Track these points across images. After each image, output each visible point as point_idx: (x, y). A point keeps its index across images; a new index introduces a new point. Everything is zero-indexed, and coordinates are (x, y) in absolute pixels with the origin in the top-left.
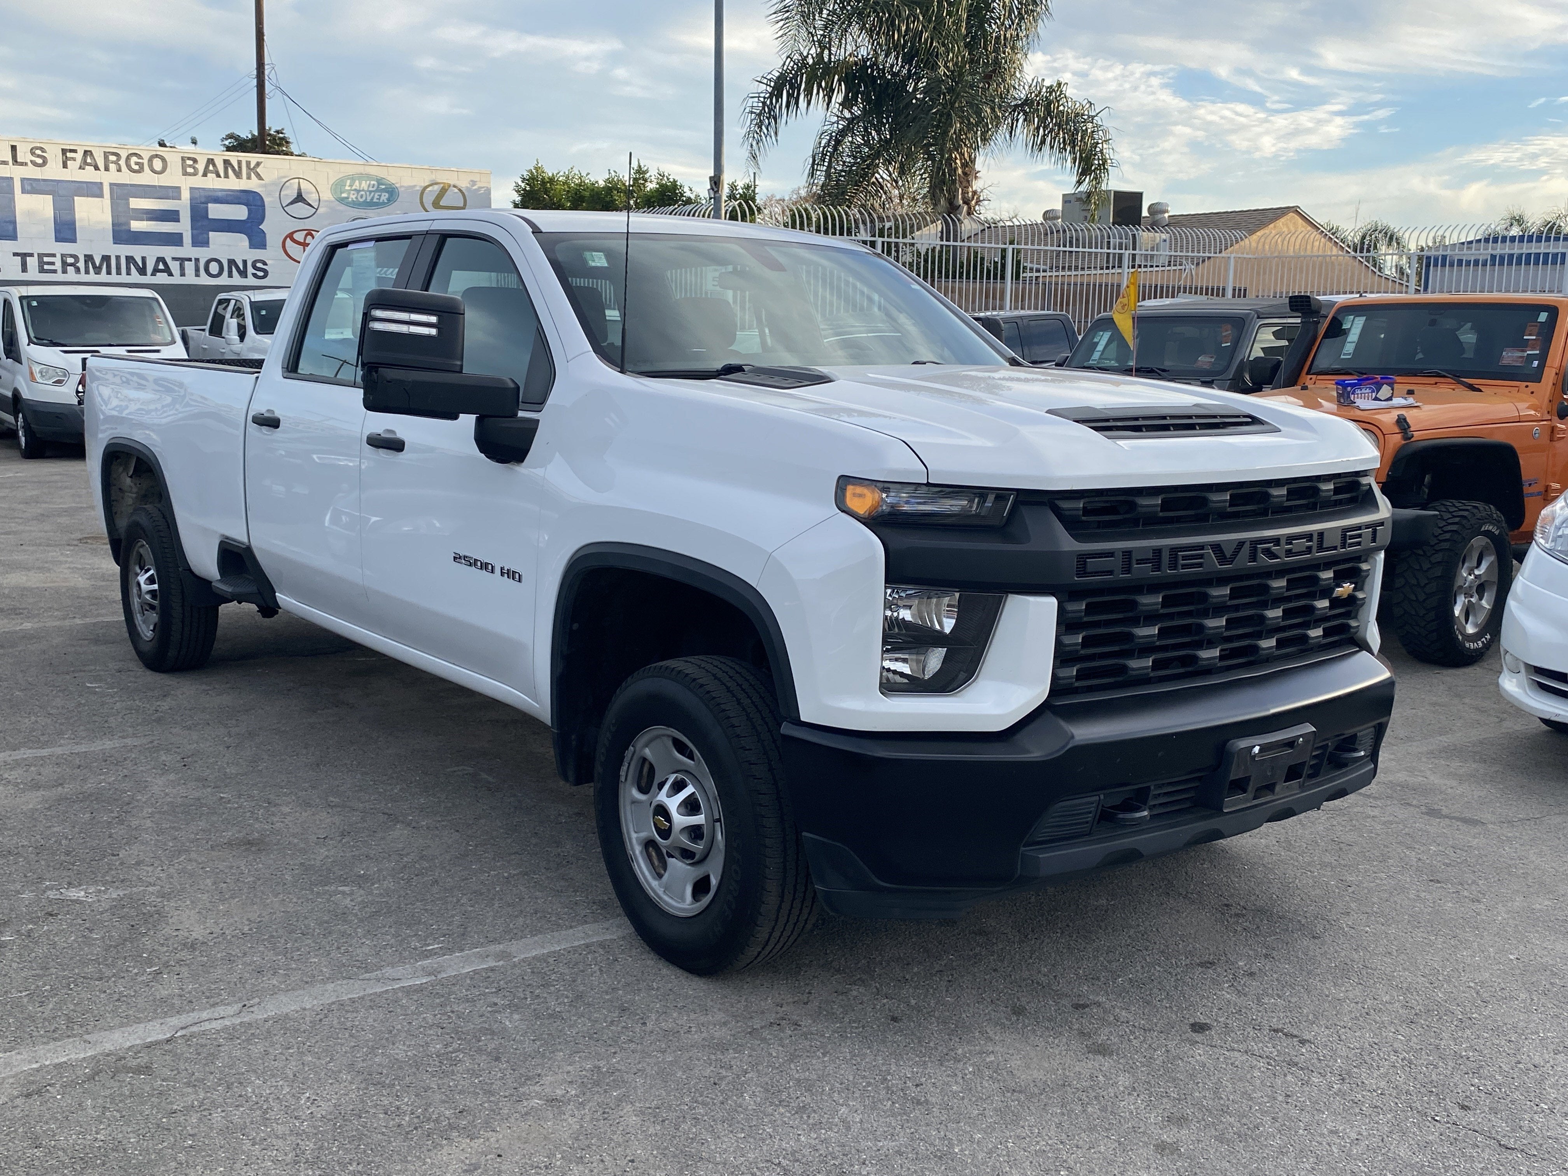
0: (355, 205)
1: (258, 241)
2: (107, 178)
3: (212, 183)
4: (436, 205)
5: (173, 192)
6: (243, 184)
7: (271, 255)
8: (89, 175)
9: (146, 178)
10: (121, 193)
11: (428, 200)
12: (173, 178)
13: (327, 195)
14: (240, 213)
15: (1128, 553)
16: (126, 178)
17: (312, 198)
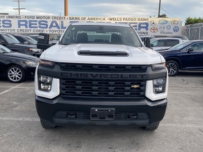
0: (162, 24)
1: (147, 29)
2: (128, 22)
3: (142, 22)
4: (173, 23)
5: (137, 23)
6: (146, 22)
7: (149, 31)
8: (126, 21)
9: (133, 21)
10: (130, 23)
11: (172, 22)
12: (137, 21)
13: (157, 23)
14: (145, 26)
15: (71, 74)
16: (131, 21)
17: (155, 23)
